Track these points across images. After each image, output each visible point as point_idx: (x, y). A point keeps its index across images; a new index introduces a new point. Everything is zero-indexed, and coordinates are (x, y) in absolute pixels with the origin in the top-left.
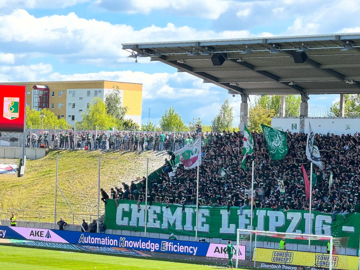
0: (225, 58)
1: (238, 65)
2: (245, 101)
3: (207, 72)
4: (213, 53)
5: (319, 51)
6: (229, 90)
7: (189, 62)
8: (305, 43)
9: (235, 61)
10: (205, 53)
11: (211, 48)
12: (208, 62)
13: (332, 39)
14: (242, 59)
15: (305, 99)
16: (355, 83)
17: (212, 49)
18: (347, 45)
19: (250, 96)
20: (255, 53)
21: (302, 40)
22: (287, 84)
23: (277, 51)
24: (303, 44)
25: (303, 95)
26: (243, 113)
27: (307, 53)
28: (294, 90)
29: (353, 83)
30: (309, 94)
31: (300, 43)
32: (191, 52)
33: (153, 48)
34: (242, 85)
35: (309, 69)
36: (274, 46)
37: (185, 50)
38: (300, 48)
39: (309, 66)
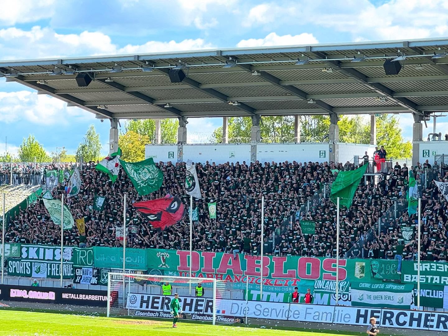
0: (92, 78)
1: (107, 86)
2: (115, 127)
3: (71, 94)
4: (78, 72)
5: (198, 68)
6: (96, 114)
7: (51, 83)
8: (183, 59)
9: (103, 81)
10: (68, 73)
11: (76, 66)
12: (73, 82)
13: (213, 55)
14: (111, 79)
15: (183, 124)
16: (240, 104)
17: (77, 68)
18: (230, 61)
19: (120, 120)
20: (126, 72)
21: (178, 57)
22: (162, 106)
23: (151, 69)
24: (180, 61)
25: (181, 119)
26: (112, 140)
27: (185, 71)
28: (170, 113)
29: (237, 104)
30: (187, 118)
31: (177, 59)
32: (53, 71)
33: (9, 67)
34: (111, 108)
35: (187, 89)
36: (147, 63)
37: (46, 68)
38: (176, 66)
39: (187, 86)
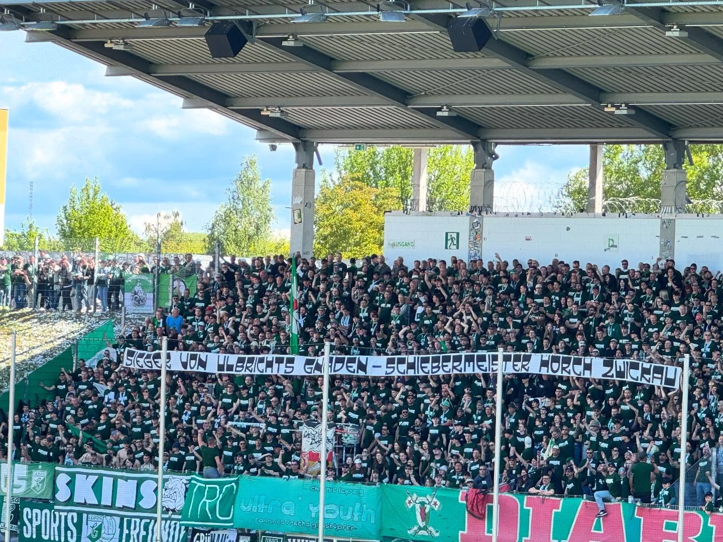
0: (248, 36)
1: (286, 57)
2: (306, 165)
3: (192, 76)
4: (212, 21)
5: (525, 15)
6: (260, 130)
7: (142, 47)
9: (276, 43)
10: (187, 21)
11: (207, 5)
14: (296, 40)
15: (485, 160)
16: (633, 112)
17: (210, 9)
20: (338, 21)
22: (430, 112)
23: (400, 16)
25: (480, 147)
26: (299, 200)
27: (491, 23)
28: (451, 131)
29: (625, 112)
30: (497, 144)
32: (147, 17)
33: (34, 4)
34: (297, 114)
35: (497, 69)
37: (128, 10)
38: (469, 8)
39: (496, 62)
